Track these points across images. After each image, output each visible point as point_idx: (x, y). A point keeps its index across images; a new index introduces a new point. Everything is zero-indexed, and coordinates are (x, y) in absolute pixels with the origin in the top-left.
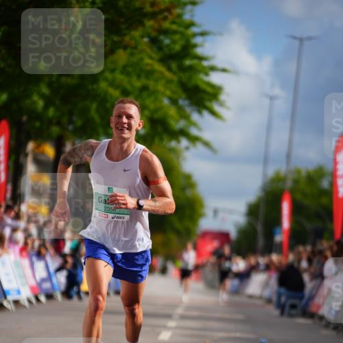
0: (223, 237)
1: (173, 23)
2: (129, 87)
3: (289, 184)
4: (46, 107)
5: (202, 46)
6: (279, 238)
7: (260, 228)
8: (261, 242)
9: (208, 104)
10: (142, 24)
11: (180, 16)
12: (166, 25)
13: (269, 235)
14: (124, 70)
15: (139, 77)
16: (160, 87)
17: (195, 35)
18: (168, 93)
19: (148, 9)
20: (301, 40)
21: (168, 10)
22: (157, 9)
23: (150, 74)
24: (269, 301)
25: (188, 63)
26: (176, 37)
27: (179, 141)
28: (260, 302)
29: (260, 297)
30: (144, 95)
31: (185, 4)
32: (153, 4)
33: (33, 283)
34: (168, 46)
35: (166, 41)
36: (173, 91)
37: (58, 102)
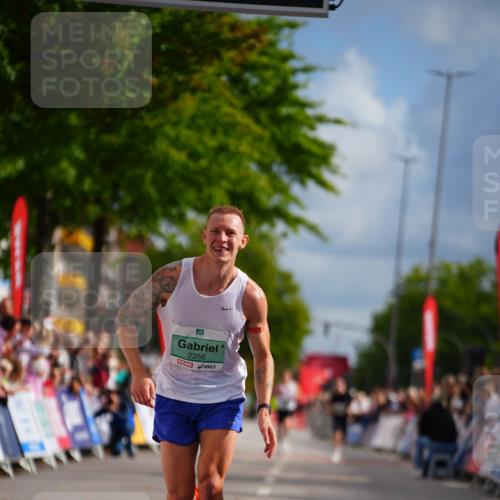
0: (338, 363)
1: (263, 53)
2: (200, 148)
3: (433, 285)
4: (80, 178)
5: (305, 86)
6: (420, 364)
7: (391, 350)
8: (393, 370)
9: (314, 170)
10: (217, 55)
11: (272, 44)
12: (253, 57)
13: (405, 361)
14: (192, 124)
15: (214, 132)
16: (244, 147)
17: (295, 71)
18: (256, 155)
19: (227, 34)
20: (449, 77)
21: (256, 35)
22: (239, 35)
23: (229, 128)
24: (406, 456)
25: (285, 111)
26: (268, 74)
27: (273, 225)
28: (392, 458)
29: (393, 451)
30: (222, 158)
31: (280, 27)
32: (234, 27)
33: (62, 433)
34: (256, 87)
35: (254, 80)
36: (263, 153)
37: (97, 171)
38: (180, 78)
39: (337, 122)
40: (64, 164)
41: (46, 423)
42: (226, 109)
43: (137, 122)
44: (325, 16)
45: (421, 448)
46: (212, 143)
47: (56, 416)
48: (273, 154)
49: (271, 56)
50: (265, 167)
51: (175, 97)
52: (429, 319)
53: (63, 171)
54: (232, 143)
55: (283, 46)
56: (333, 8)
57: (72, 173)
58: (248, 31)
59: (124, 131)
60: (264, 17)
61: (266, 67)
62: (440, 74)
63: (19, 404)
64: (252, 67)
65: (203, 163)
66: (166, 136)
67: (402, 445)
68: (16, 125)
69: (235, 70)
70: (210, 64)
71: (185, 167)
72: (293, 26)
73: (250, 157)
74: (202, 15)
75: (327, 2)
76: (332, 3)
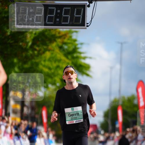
0: (94, 127)
1: (68, 39)
2: (51, 67)
3: (121, 103)
6: (118, 125)
7: (109, 122)
8: (110, 128)
9: (85, 71)
10: (55, 41)
11: (71, 37)
12: (66, 40)
13: (114, 125)
14: (50, 60)
15: (55, 62)
17: (77, 44)
19: (58, 35)
20: (122, 44)
22: (60, 35)
23: (59, 61)
25: (75, 55)
26: (70, 45)
30: (58, 69)
31: (73, 32)
32: (59, 33)
35: (65, 47)
38: (45, 47)
39: (90, 58)
42: (58, 55)
43: (33, 61)
44: (86, 28)
46: (55, 65)
51: (44, 53)
52: (120, 113)
54: (60, 65)
56: (88, 26)
58: (63, 33)
59: (29, 63)
60: (68, 30)
61: (69, 43)
62: (119, 43)
64: (65, 44)
65: (53, 71)
66: (42, 64)
69: (60, 44)
70: (53, 42)
71: (48, 73)
72: (76, 32)
74: (50, 30)
75: (86, 25)
76: (87, 25)
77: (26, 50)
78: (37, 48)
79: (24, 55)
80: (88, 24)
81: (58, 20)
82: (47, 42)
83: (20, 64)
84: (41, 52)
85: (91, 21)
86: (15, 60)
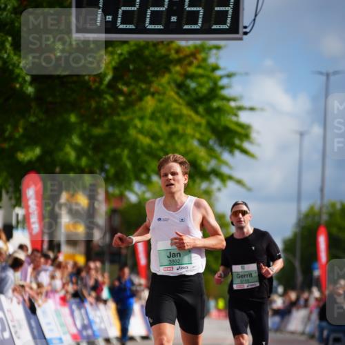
1: (199, 67)
2: (160, 133)
3: (325, 217)
4: (78, 158)
5: (229, 86)
6: (317, 273)
7: (297, 264)
8: (300, 278)
9: (237, 142)
10: (168, 70)
11: (205, 60)
12: (192, 70)
13: (308, 271)
14: (153, 117)
15: (168, 121)
16: (189, 130)
17: (221, 77)
18: (198, 135)
19: (174, 56)
20: (328, 75)
21: (193, 55)
22: (181, 55)
23: (178, 118)
24: (312, 336)
25: (215, 104)
26: (202, 81)
27: (211, 182)
28: (303, 338)
29: (303, 333)
30: (174, 138)
31: (210, 49)
32: (178, 51)
33: (74, 331)
34: (194, 90)
35: (193, 85)
36: (202, 134)
37: (90, 153)
38: (144, 86)
39: (252, 109)
40: (68, 149)
41: (63, 325)
42: (175, 106)
43: (116, 118)
44: (241, 39)
45: (321, 330)
46: (166, 128)
47: (69, 320)
48: (209, 134)
49: (204, 68)
50: (203, 143)
51: (140, 99)
52: (322, 241)
53: (67, 154)
54: (180, 128)
55: (212, 60)
56: (246, 33)
57: (72, 155)
58: (188, 52)
59: (106, 124)
60: (198, 43)
61: (202, 76)
62: (321, 73)
63: (44, 312)
64: (192, 77)
65: (161, 143)
66: (135, 127)
67: (308, 329)
68: (33, 124)
69: (179, 79)
70: (163, 76)
71: (150, 146)
72: (218, 48)
73: (193, 137)
74: (155, 45)
75: (241, 30)
76: (245, 30)
77: (99, 93)
78: (125, 89)
79: (93, 104)
80: (245, 27)
81: (174, 19)
82: (149, 74)
83: (85, 126)
84: (134, 97)
85: (254, 20)
86: (73, 118)
